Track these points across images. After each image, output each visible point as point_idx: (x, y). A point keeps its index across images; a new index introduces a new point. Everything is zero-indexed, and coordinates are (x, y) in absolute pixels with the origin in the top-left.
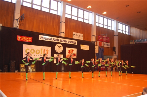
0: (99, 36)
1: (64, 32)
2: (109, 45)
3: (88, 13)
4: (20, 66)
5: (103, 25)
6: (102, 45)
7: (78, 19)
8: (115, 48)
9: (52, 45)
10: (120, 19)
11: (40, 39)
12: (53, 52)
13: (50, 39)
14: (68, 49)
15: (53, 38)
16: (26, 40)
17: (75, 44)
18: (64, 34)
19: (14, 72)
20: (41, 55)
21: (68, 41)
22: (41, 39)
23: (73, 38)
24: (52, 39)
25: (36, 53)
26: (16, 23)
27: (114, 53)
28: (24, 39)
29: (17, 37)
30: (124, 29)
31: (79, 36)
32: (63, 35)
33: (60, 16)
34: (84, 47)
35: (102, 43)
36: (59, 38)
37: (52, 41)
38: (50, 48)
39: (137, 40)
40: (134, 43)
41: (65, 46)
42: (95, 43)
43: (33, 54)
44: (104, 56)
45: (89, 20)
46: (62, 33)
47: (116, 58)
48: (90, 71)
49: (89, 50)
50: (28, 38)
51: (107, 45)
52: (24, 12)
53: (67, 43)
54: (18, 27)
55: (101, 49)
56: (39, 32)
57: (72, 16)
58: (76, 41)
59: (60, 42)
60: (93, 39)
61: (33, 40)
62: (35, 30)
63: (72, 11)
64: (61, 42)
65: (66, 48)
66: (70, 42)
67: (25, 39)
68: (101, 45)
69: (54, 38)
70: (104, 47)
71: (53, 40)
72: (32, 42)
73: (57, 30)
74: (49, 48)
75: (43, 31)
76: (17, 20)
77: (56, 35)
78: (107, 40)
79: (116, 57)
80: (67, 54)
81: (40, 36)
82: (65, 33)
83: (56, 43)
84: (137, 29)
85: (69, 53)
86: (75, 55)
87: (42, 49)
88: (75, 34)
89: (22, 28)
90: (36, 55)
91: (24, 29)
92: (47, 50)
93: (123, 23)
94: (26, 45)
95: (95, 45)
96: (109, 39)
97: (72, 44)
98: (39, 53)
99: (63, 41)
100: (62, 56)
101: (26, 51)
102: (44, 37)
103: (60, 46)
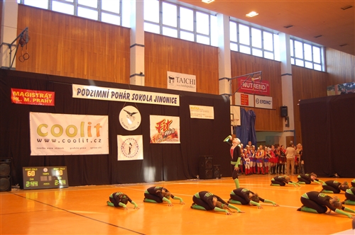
0: (239, 79)
1: (141, 73)
2: (268, 102)
3: (207, 16)
4: (24, 172)
5: (251, 46)
6: (251, 104)
7: (179, 34)
8: (286, 111)
9: (111, 109)
10: (294, 29)
11: (75, 95)
12: (116, 130)
13: (105, 94)
14: (154, 120)
15: (111, 90)
16: (38, 100)
17: (174, 104)
18: (143, 78)
19: (9, 190)
20: (81, 140)
21: (154, 98)
22: (80, 94)
23: (169, 87)
24: (110, 94)
25: (68, 134)
26: (9, 55)
27: (285, 123)
28: (31, 99)
29: (10, 94)
30: (309, 56)
31: (184, 82)
32: (139, 81)
33: (129, 29)
34: (199, 113)
35: (251, 97)
36: (128, 91)
37: (109, 98)
38: (106, 117)
39: (345, 84)
40: (339, 93)
41: (146, 111)
42: (231, 98)
43: (58, 139)
44: (257, 134)
45: (209, 36)
46: (136, 77)
47: (291, 137)
48: (220, 178)
49: (213, 118)
50: (42, 95)
51: (263, 102)
52: (27, 22)
53: (153, 103)
54: (14, 66)
55: (249, 116)
56: (72, 76)
57: (164, 28)
58: (178, 97)
59: (131, 101)
60: (225, 89)
61: (56, 99)
62: (60, 71)
63: (161, 12)
64: (134, 101)
65: (151, 116)
66: (161, 99)
67: (35, 98)
68: (247, 104)
69: (115, 90)
70: (255, 108)
71: (113, 95)
72: (55, 104)
73: (124, 68)
74: (104, 120)
75: (83, 74)
76: (10, 46)
77: (120, 81)
78: (262, 87)
79: (289, 134)
80: (153, 132)
81: (75, 87)
82: (146, 75)
83: (121, 105)
84: (344, 54)
85: (159, 129)
86: (175, 135)
87: (82, 123)
88: (174, 77)
89: (26, 68)
90: (66, 141)
91: (30, 71)
92: (98, 124)
93: (305, 40)
94: (37, 113)
95: (231, 104)
96: (268, 85)
97: (165, 104)
98: (75, 135)
99: (140, 98)
100: (139, 139)
101: (39, 131)
102: (87, 90)
103: (132, 112)
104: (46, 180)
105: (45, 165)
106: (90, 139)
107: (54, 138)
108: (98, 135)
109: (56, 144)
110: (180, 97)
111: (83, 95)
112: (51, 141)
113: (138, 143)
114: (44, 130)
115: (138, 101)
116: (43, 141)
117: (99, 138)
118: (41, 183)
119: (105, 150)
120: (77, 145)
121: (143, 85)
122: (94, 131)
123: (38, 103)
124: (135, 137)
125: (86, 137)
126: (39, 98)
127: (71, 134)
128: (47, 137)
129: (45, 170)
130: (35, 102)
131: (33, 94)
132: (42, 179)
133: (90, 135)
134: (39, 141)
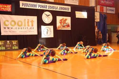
2: (113, 10)
6: (105, 11)
9: (38, 13)
11: (21, 6)
12: (40, 23)
13: (35, 6)
14: (59, 18)
15: (38, 4)
16: (4, 9)
17: (68, 11)
20: (24, 28)
21: (58, 8)
22: (23, 6)
23: (66, 2)
24: (38, 6)
25: (18, 25)
34: (80, 15)
35: (105, 8)
36: (46, 4)
37: (37, 8)
41: (55, 14)
42: (95, 8)
43: (13, 27)
44: (107, 25)
49: (86, 18)
50: (5, 6)
51: (111, 10)
53: (58, 10)
55: (103, 17)
58: (70, 7)
59: (48, 9)
60: (92, 4)
64: (49, 9)
66: (62, 8)
67: (2, 7)
68: (103, 11)
69: (40, 4)
70: (106, 13)
71: (39, 6)
72: (12, 10)
74: (35, 18)
78: (111, 3)
80: (58, 24)
81: (21, 2)
83: (43, 11)
85: (61, 23)
86: (68, 26)
87: (25, 20)
90: (17, 28)
92: (32, 20)
94: (4, 15)
95: (95, 11)
96: (113, 2)
97: (64, 11)
98: (21, 25)
99: (52, 8)
100: (52, 27)
101: (5, 23)
102: (27, 4)
103: (48, 15)
104: (9, 46)
105: (8, 40)
106: (29, 27)
107: (12, 27)
108: (32, 25)
109: (13, 30)
110: (71, 7)
111: (25, 6)
112: (10, 28)
113: (51, 29)
114: (7, 23)
115: (51, 9)
116: (7, 28)
117: (33, 27)
118: (6, 48)
119: (36, 33)
120: (23, 30)
121: (53, 1)
122: (30, 24)
123: (4, 10)
124: (50, 27)
125: (27, 26)
126: (4, 8)
127: (19, 25)
128: (9, 26)
129: (8, 42)
130: (2, 9)
131: (1, 6)
132: (7, 46)
133: (28, 26)
134: (5, 28)
